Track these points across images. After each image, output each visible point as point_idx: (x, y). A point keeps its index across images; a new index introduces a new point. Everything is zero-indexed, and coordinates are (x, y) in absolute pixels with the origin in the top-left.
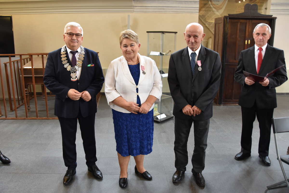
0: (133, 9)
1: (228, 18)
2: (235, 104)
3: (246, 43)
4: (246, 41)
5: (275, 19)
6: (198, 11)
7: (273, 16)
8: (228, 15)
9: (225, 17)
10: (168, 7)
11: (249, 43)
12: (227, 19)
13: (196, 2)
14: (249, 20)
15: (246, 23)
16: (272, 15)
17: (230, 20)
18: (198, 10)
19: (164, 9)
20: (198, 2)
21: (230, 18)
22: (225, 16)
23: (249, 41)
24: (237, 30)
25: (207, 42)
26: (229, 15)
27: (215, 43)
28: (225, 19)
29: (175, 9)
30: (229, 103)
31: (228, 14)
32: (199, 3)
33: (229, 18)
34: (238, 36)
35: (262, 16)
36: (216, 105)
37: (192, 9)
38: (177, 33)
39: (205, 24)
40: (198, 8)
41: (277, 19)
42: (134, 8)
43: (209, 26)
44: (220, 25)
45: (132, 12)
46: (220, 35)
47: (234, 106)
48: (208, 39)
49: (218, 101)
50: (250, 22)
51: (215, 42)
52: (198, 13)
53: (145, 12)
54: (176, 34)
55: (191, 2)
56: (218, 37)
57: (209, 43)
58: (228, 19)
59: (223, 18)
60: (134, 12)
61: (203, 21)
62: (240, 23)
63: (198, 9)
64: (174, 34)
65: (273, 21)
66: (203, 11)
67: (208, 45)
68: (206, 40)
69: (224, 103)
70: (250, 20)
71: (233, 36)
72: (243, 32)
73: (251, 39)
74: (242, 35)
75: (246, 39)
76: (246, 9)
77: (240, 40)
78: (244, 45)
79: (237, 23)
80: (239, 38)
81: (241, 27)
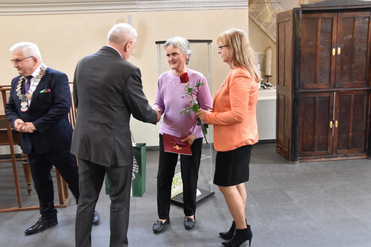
0: (136, 4)
2: (319, 160)
3: (334, 53)
4: (334, 50)
6: (248, 4)
8: (300, 7)
9: (296, 11)
11: (339, 53)
12: (298, 13)
14: (337, 13)
15: (332, 18)
17: (303, 14)
18: (248, 2)
21: (304, 12)
22: (294, 9)
23: (339, 49)
24: (317, 32)
25: (264, 56)
26: (303, 6)
27: (279, 56)
28: (296, 14)
30: (310, 157)
31: (301, 5)
33: (302, 11)
34: (319, 43)
35: (361, 4)
36: (287, 163)
37: (237, 1)
38: (211, 43)
39: (259, 27)
42: (138, 4)
43: (266, 29)
44: (286, 24)
45: (136, 10)
46: (287, 43)
47: (318, 163)
48: (265, 51)
49: (290, 156)
50: (339, 16)
51: (279, 54)
52: (247, 7)
53: (158, 10)
54: (209, 45)
56: (284, 46)
57: (267, 57)
58: (301, 14)
59: (291, 12)
60: (139, 10)
61: (255, 21)
62: (322, 18)
64: (206, 43)
66: (255, 4)
67: (266, 61)
68: (263, 53)
69: (300, 159)
70: (339, 13)
71: (311, 43)
72: (328, 35)
73: (342, 45)
74: (325, 41)
75: (333, 46)
77: (322, 48)
78: (329, 57)
79: (317, 19)
80: (321, 44)
81: (323, 25)
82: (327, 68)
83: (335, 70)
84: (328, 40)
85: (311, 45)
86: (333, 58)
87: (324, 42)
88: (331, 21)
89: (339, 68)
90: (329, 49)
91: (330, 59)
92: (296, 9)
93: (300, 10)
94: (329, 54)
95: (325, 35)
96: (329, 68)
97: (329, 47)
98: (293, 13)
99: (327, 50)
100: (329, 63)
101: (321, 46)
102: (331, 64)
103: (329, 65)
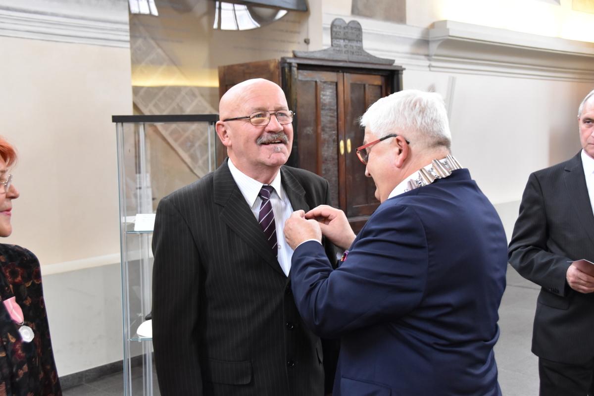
1: (296, 65)
3: (342, 151)
4: (342, 143)
5: (400, 72)
6: (128, 38)
7: (395, 64)
11: (349, 149)
12: (290, 68)
15: (337, 84)
16: (393, 61)
17: (301, 71)
18: (128, 34)
21: (301, 67)
23: (349, 142)
24: (316, 108)
26: (297, 55)
33: (298, 65)
34: (319, 130)
35: (375, 62)
37: (106, 29)
41: (404, 72)
50: (345, 79)
52: (128, 45)
58: (295, 69)
62: (322, 82)
63: (127, 27)
65: (395, 77)
70: (345, 74)
71: (308, 128)
72: (332, 114)
73: (353, 134)
75: (340, 137)
76: (337, 38)
77: (325, 139)
78: (336, 157)
79: (316, 82)
80: (322, 133)
81: (324, 95)
82: (334, 178)
83: (346, 182)
84: (332, 125)
85: (308, 133)
86: (341, 160)
87: (327, 127)
88: (335, 87)
89: (351, 177)
90: (334, 141)
91: (337, 161)
92: (288, 61)
93: (294, 62)
94: (335, 152)
95: (328, 116)
96: (337, 179)
97: (335, 137)
98: (280, 67)
99: (332, 143)
100: (336, 169)
101: (322, 136)
102: (338, 171)
103: (336, 172)
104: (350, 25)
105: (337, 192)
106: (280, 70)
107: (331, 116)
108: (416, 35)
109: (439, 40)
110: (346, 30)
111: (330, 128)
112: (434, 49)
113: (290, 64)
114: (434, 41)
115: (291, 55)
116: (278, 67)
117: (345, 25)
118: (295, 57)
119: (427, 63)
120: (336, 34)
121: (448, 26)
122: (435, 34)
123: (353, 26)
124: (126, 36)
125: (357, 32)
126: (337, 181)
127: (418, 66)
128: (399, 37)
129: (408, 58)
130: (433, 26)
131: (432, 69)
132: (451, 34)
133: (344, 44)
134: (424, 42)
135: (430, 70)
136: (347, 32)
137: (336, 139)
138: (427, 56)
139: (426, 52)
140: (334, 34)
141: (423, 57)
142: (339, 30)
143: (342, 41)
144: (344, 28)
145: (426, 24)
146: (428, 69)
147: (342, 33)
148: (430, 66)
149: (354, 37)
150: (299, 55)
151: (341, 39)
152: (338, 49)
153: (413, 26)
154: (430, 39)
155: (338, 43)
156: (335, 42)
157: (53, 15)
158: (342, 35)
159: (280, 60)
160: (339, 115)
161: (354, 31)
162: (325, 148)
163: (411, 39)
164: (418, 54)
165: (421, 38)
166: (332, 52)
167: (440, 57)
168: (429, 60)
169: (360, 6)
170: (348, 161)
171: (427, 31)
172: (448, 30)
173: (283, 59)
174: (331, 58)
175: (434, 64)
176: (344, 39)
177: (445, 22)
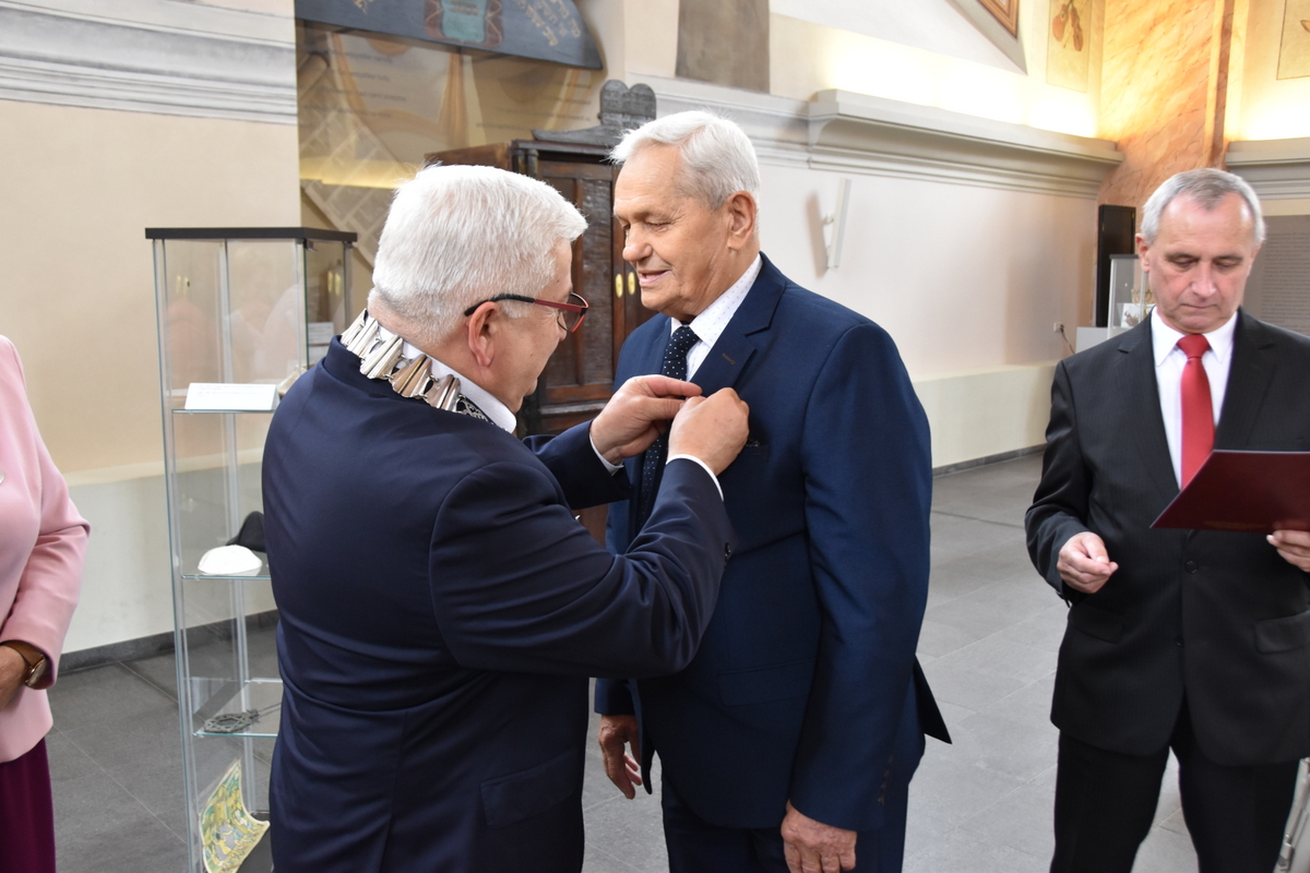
1: (537, 153)
3: (620, 292)
4: (619, 280)
6: (295, 110)
10: (101, 66)
11: (632, 288)
12: (528, 158)
13: (280, 49)
18: (295, 103)
19: (73, 78)
20: (289, 51)
22: (517, 142)
26: (539, 136)
29: (153, 86)
31: (534, 133)
32: (293, 57)
33: (540, 152)
34: (580, 256)
37: (259, 96)
40: (290, 87)
52: (295, 121)
55: (246, 46)
58: (534, 160)
59: (504, 153)
62: (584, 181)
63: (294, 93)
72: (602, 233)
74: (596, 250)
75: (616, 268)
76: (610, 112)
77: (589, 272)
78: (608, 300)
79: (575, 180)
80: (585, 261)
81: (588, 202)
82: (605, 335)
84: (602, 249)
86: (618, 305)
87: (593, 253)
88: (608, 189)
90: (605, 275)
91: (610, 307)
92: (521, 145)
93: (534, 149)
94: (608, 292)
95: (595, 234)
96: (610, 336)
97: (606, 269)
98: (511, 156)
99: (602, 278)
100: (609, 319)
101: (585, 266)
102: (613, 323)
103: (608, 325)
104: (635, 91)
105: (610, 357)
106: (510, 160)
107: (600, 235)
108: (787, 110)
109: (824, 120)
110: (628, 100)
111: (598, 254)
112: (815, 134)
113: (526, 152)
114: (815, 122)
115: (530, 137)
116: (507, 157)
117: (626, 91)
118: (537, 140)
119: (805, 156)
120: (609, 104)
121: (839, 99)
122: (817, 111)
123: (642, 93)
124: (292, 106)
125: (647, 103)
126: (610, 340)
127: (790, 159)
128: (758, 114)
129: (773, 147)
130: (815, 98)
131: (813, 165)
132: (841, 112)
133: (624, 120)
134: (801, 122)
135: (810, 168)
136: (629, 103)
137: (609, 273)
138: (806, 144)
139: (803, 139)
140: (605, 104)
141: (798, 147)
142: (616, 99)
143: (620, 116)
144: (624, 95)
145: (804, 95)
146: (806, 166)
147: (620, 103)
148: (808, 161)
149: (642, 110)
150: (544, 136)
151: (618, 112)
152: (612, 128)
153: (781, 97)
154: (810, 119)
155: (613, 119)
156: (607, 117)
157: (172, 74)
158: (620, 106)
159: (510, 144)
160: (615, 235)
161: (640, 101)
162: (590, 287)
163: (777, 117)
164: (789, 142)
165: (794, 116)
166: (600, 134)
167: (823, 148)
168: (808, 151)
169: (691, 62)
170: (629, 308)
171: (806, 106)
172: (837, 104)
173: (515, 143)
174: (600, 143)
175: (815, 157)
176: (623, 114)
177: (833, 92)
